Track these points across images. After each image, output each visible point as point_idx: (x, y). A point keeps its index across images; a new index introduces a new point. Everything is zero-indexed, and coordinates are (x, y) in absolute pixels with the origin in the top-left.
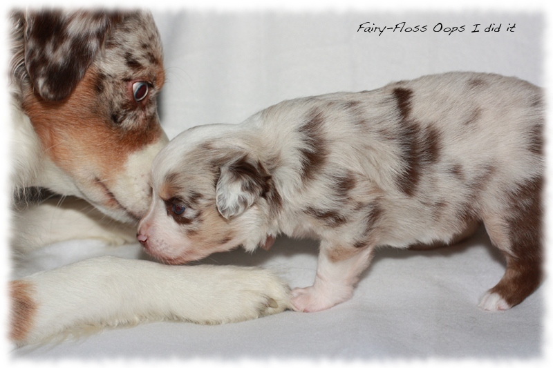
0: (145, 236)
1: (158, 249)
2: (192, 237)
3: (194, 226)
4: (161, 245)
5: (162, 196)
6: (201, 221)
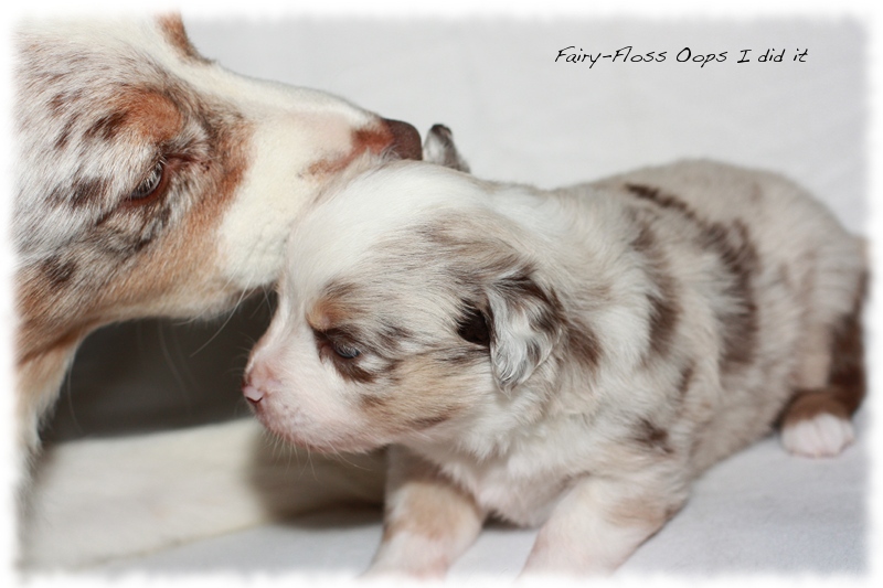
0: (259, 390)
1: (284, 423)
2: (370, 409)
3: (380, 387)
4: (292, 416)
5: (313, 322)
6: (396, 380)
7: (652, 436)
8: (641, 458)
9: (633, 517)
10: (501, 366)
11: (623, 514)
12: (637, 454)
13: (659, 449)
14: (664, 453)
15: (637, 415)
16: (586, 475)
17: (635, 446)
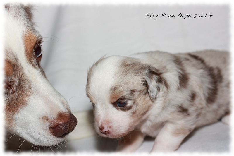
0: (107, 127)
6: (137, 105)
7: (183, 110)
8: (180, 116)
9: (179, 133)
10: (152, 94)
11: (176, 133)
12: (179, 115)
13: (185, 114)
14: (187, 115)
15: (178, 105)
16: (167, 122)
17: (179, 113)
